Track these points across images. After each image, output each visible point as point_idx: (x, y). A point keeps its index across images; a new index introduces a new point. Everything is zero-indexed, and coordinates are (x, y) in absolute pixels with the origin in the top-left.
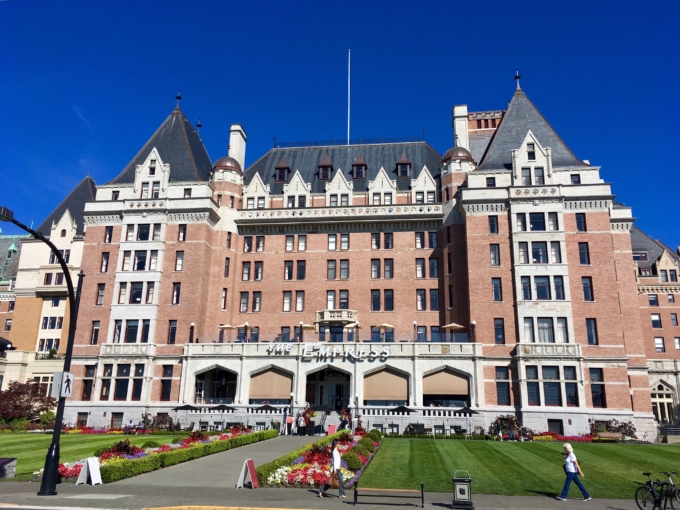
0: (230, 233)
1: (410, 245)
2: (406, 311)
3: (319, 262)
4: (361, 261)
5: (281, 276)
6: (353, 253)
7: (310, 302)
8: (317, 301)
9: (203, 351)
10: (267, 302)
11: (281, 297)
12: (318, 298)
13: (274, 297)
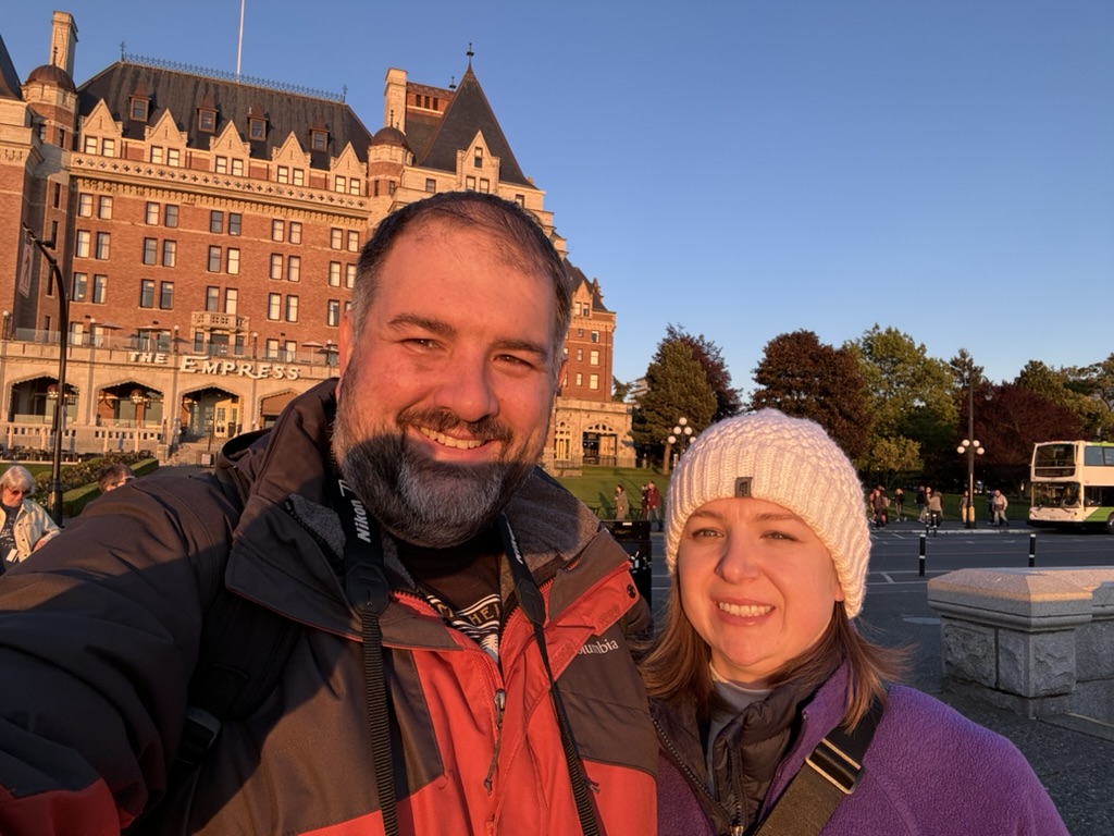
0: (58, 185)
1: (324, 244)
2: (314, 324)
3: (197, 247)
4: (258, 254)
5: (140, 258)
6: (247, 241)
7: (182, 299)
8: (194, 298)
9: (24, 352)
10: (116, 292)
11: (138, 288)
12: (195, 295)
13: (129, 285)
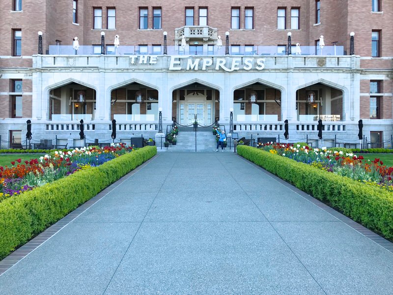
7: (167, 19)
8: (176, 18)
9: (54, 64)
10: (122, 19)
11: (136, 14)
12: (177, 15)
13: (130, 12)
